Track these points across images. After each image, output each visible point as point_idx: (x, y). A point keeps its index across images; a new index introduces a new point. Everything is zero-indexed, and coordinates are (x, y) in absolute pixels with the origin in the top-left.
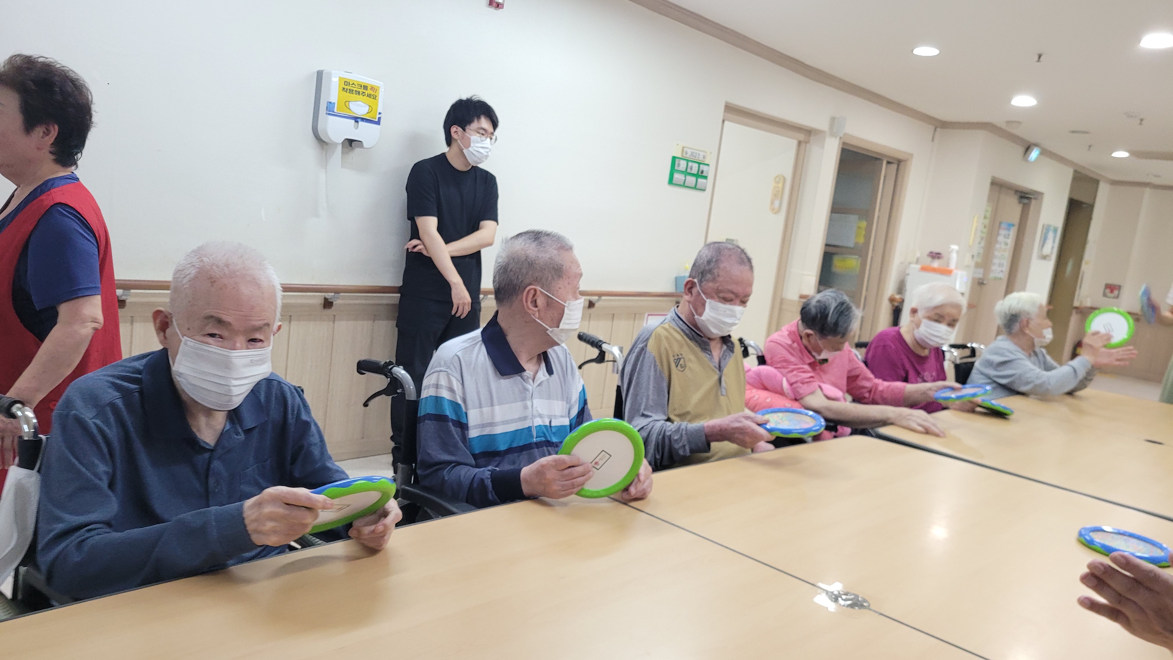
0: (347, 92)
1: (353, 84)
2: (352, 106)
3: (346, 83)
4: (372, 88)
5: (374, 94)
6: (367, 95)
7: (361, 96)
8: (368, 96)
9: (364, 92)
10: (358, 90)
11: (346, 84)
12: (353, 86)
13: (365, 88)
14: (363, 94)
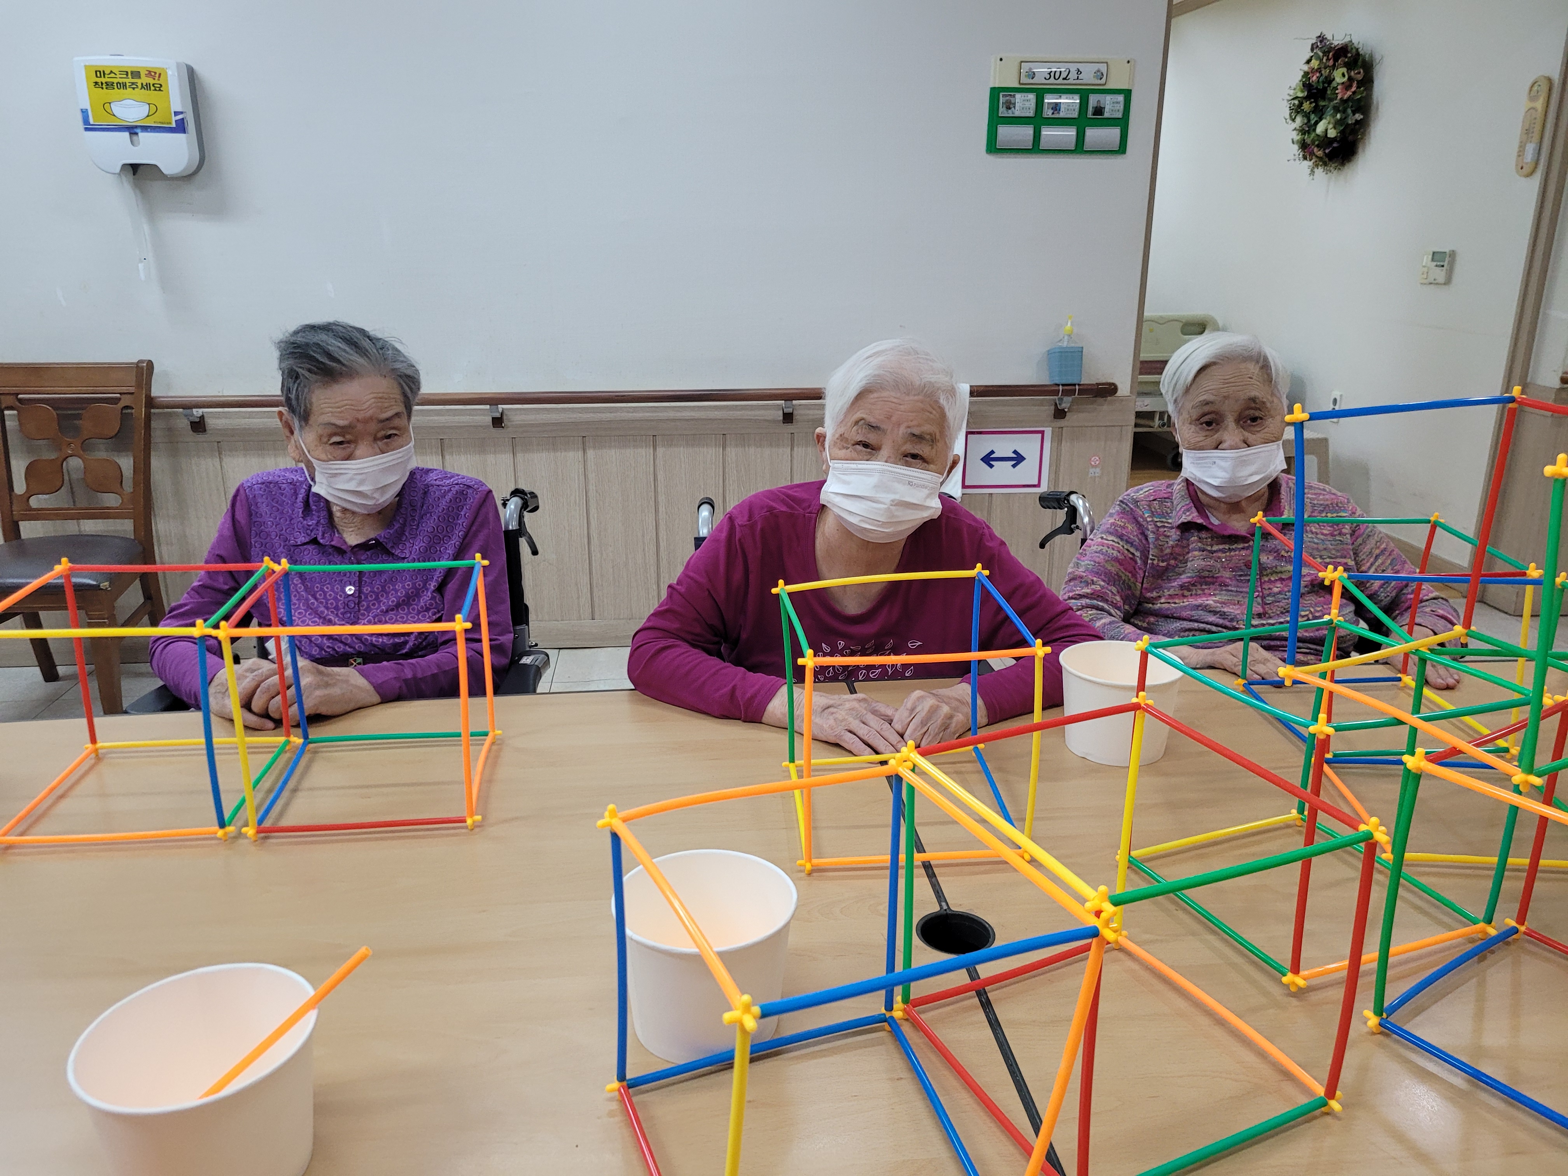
0: (102, 88)
1: (111, 72)
2: (116, 109)
3: (98, 73)
4: (150, 73)
5: (156, 81)
6: (140, 86)
7: (129, 90)
8: (142, 87)
9: (133, 83)
10: (121, 81)
11: (98, 75)
12: (112, 75)
13: (136, 74)
14: (135, 86)
